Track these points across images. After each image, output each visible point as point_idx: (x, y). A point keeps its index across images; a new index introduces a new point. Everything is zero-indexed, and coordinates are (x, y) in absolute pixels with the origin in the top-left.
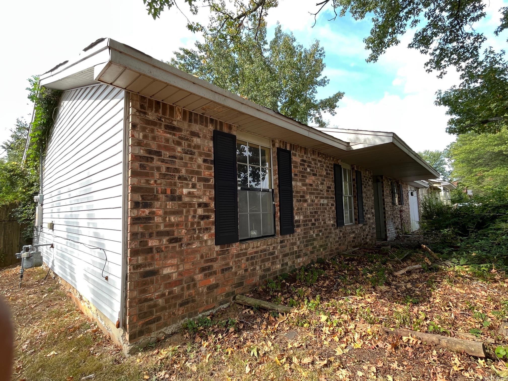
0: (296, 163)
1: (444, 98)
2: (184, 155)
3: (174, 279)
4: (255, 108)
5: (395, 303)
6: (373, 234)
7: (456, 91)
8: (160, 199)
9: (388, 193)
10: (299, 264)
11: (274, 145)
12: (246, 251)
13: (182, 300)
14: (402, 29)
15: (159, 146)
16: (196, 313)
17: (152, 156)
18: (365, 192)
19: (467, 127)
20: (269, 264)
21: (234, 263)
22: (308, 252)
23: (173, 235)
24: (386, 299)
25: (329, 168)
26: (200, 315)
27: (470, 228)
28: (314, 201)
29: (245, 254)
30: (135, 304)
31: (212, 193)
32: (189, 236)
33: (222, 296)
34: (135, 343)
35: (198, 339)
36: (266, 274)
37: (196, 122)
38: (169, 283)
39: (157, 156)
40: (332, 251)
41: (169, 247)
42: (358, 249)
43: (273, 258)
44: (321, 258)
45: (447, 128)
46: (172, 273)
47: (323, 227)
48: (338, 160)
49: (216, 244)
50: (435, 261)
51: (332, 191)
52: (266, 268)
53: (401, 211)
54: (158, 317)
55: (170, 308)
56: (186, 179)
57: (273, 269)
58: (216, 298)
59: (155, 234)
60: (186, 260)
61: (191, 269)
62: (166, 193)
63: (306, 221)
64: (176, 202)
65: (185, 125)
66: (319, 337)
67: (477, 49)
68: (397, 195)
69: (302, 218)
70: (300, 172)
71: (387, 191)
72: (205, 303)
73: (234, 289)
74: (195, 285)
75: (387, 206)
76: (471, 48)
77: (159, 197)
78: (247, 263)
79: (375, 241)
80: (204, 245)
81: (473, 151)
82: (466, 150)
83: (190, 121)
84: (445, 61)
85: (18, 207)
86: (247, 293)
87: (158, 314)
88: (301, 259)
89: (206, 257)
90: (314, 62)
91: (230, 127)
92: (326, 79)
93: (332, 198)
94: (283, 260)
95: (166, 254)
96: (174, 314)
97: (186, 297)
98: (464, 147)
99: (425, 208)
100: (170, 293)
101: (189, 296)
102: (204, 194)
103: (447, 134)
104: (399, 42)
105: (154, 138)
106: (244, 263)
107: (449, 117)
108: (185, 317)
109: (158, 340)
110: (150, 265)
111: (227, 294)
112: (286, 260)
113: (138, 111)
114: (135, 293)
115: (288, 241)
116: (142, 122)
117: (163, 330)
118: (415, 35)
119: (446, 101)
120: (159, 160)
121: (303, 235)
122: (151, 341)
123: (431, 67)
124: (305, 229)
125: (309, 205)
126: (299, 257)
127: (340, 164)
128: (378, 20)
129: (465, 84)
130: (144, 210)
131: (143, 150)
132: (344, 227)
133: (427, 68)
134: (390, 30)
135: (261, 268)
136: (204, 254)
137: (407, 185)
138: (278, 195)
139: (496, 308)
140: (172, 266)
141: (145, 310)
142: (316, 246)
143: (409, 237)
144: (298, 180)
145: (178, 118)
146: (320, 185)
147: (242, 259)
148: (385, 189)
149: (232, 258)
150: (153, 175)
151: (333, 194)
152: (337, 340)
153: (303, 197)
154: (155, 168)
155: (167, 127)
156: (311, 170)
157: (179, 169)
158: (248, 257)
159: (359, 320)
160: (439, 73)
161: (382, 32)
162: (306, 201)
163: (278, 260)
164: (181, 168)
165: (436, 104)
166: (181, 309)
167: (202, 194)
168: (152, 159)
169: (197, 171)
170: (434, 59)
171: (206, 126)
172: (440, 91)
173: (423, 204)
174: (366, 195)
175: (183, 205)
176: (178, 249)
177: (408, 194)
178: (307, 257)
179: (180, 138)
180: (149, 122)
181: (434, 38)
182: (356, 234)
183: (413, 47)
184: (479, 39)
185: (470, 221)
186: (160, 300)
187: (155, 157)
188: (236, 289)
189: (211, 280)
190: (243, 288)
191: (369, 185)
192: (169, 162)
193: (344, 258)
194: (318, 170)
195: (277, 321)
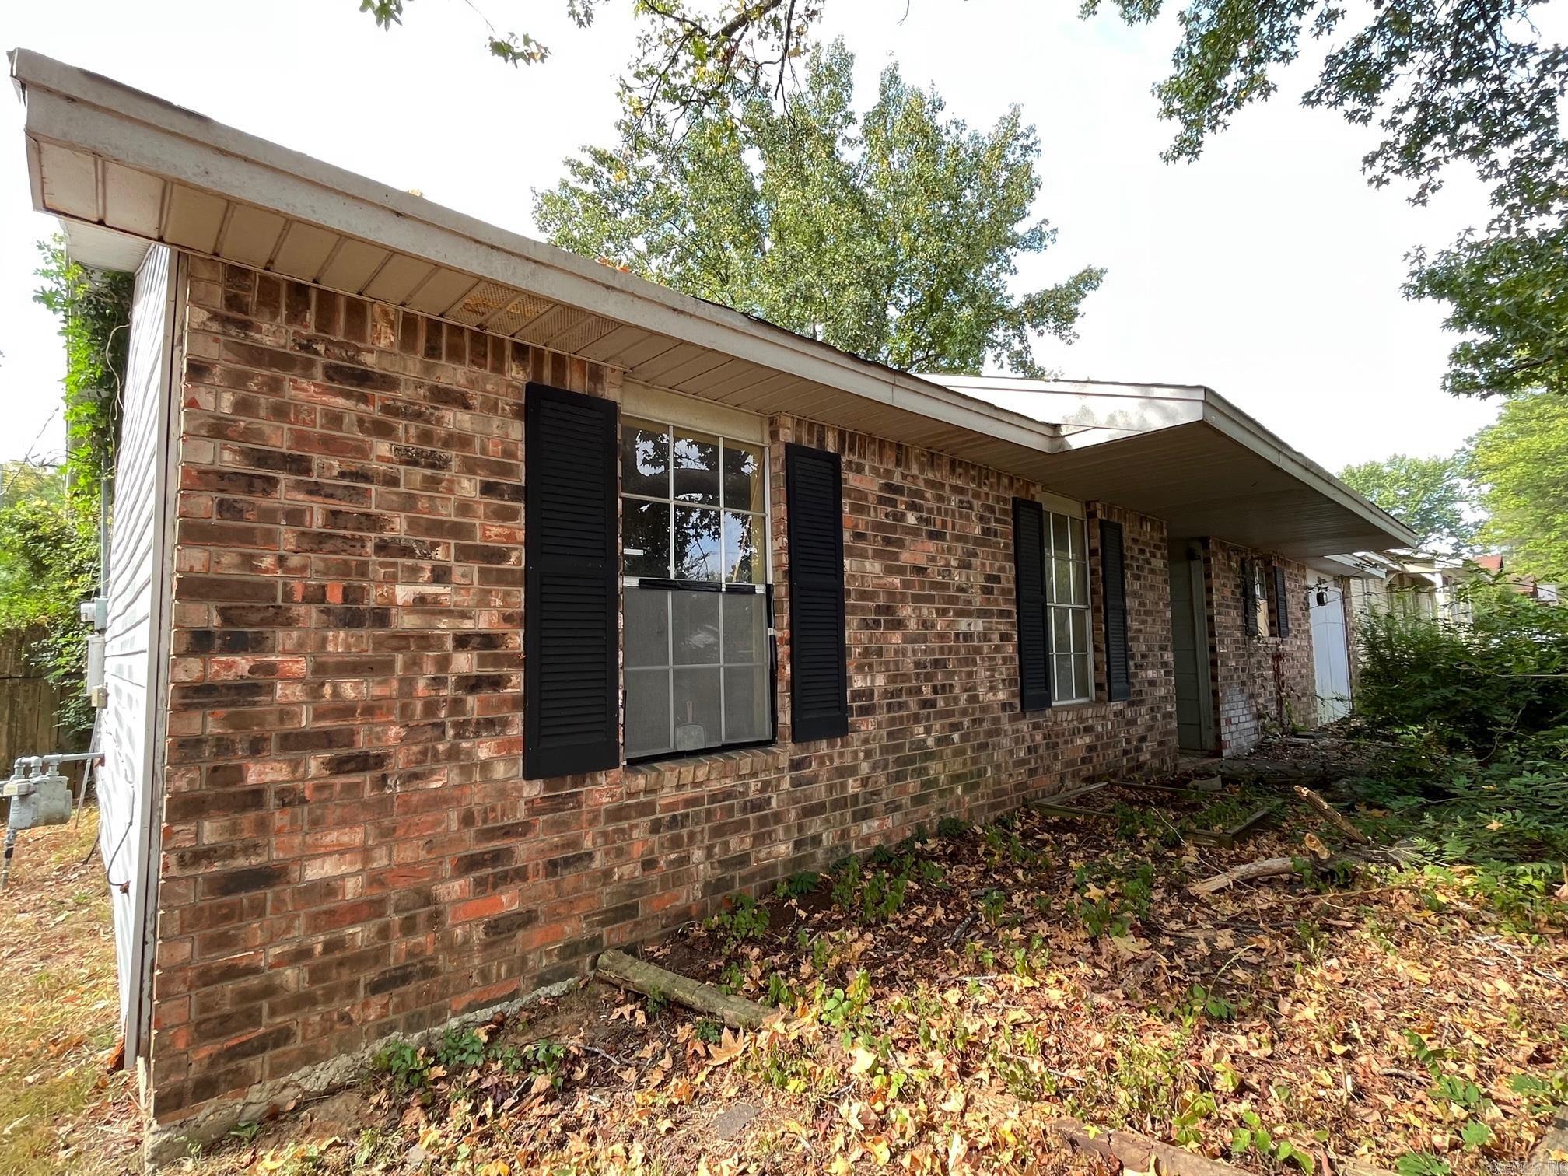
0: (862, 495)
1: (1432, 273)
2: (402, 468)
3: (348, 897)
4: (661, 304)
5: (1144, 1014)
6: (1165, 734)
7: (1476, 246)
8: (297, 621)
9: (1229, 595)
10: (867, 840)
11: (774, 435)
12: (650, 797)
13: (379, 969)
14: (1285, 46)
15: (300, 439)
16: (438, 1016)
17: (271, 473)
18: (1135, 594)
19: (1516, 369)
20: (742, 840)
21: (599, 841)
22: (905, 800)
23: (351, 744)
24: (1119, 993)
25: (993, 512)
26: (454, 1023)
27: (1498, 724)
28: (933, 626)
29: (647, 808)
30: (183, 988)
31: (514, 600)
32: (415, 749)
33: (549, 953)
34: (178, 1122)
35: (415, 1114)
36: (733, 878)
37: (455, 355)
38: (331, 913)
39: (290, 472)
40: (1000, 792)
41: (331, 786)
42: (1104, 788)
43: (762, 821)
44: (955, 821)
45: (1446, 377)
46: (343, 877)
47: (964, 712)
48: (1028, 485)
49: (529, 775)
50: (1347, 844)
51: (1003, 592)
52: (730, 855)
53: (1278, 657)
54: (279, 1031)
55: (329, 997)
56: (407, 552)
57: (757, 860)
58: (524, 960)
59: (274, 743)
60: (400, 832)
61: (421, 863)
62: (323, 600)
63: (895, 694)
64: (363, 632)
65: (410, 367)
66: (825, 1139)
67: (1553, 99)
68: (1263, 605)
69: (880, 681)
70: (878, 526)
71: (1224, 590)
72: (475, 980)
73: (597, 931)
74: (436, 918)
75: (1222, 641)
76: (1530, 98)
77: (293, 613)
78: (656, 838)
79: (1175, 758)
80: (477, 777)
81: (1553, 455)
82: (1528, 450)
83: (432, 351)
84: (1437, 144)
85: (49, 637)
86: (652, 942)
87: (279, 1020)
88: (876, 823)
89: (485, 821)
90: (1005, 174)
91: (596, 374)
92: (1046, 229)
93: (1002, 613)
94: (801, 828)
95: (319, 812)
96: (345, 1018)
97: (396, 960)
98: (1524, 442)
99: (1373, 647)
100: (329, 947)
101: (410, 954)
102: (483, 603)
103: (1448, 394)
104: (1275, 89)
105: (280, 412)
106: (640, 837)
107: (1455, 339)
108: (393, 1029)
109: (274, 1115)
110: (250, 849)
111: (566, 946)
112: (815, 826)
113: (215, 316)
114: (185, 950)
115: (822, 763)
116: (231, 356)
117: (295, 1077)
118: (1328, 61)
119: (1441, 284)
120: (298, 486)
121: (884, 742)
122: (247, 1115)
123: (1387, 168)
124: (892, 721)
125: (909, 639)
126: (866, 815)
127: (1038, 500)
128: (1197, 17)
129: (1508, 222)
130: (232, 659)
131: (234, 452)
132: (1049, 712)
133: (1371, 173)
134: (1243, 51)
135: (709, 854)
136: (476, 810)
137: (1302, 568)
138: (787, 605)
139: (1540, 1058)
140: (342, 853)
141: (227, 1008)
142: (936, 780)
143: (1299, 745)
144: (870, 553)
145: (383, 343)
146: (955, 572)
147: (636, 826)
148: (1215, 584)
149: (592, 822)
150: (270, 538)
151: (1007, 601)
152: (885, 1156)
153: (888, 610)
154: (280, 515)
155: (334, 373)
156: (920, 519)
157: (378, 516)
158: (659, 819)
159: (986, 1078)
160: (1413, 186)
161: (1209, 56)
162: (899, 624)
163: (780, 828)
164: (390, 513)
165: (1408, 295)
166: (378, 1000)
167: (471, 603)
168: (272, 483)
169: (455, 524)
170: (1397, 141)
171: (499, 369)
172: (1420, 249)
173: (1364, 633)
174: (1142, 604)
175: (395, 643)
176: (368, 793)
177: (1306, 598)
178: (898, 816)
179: (386, 409)
180: (259, 356)
181: (1397, 69)
182: (1099, 737)
183: (1319, 101)
184: (1559, 62)
185: (1498, 700)
186: (289, 972)
187: (282, 476)
188: (605, 930)
189: (504, 898)
190: (637, 924)
191: (1152, 571)
192: (339, 492)
193: (1044, 817)
194: (949, 520)
195: (708, 1056)
